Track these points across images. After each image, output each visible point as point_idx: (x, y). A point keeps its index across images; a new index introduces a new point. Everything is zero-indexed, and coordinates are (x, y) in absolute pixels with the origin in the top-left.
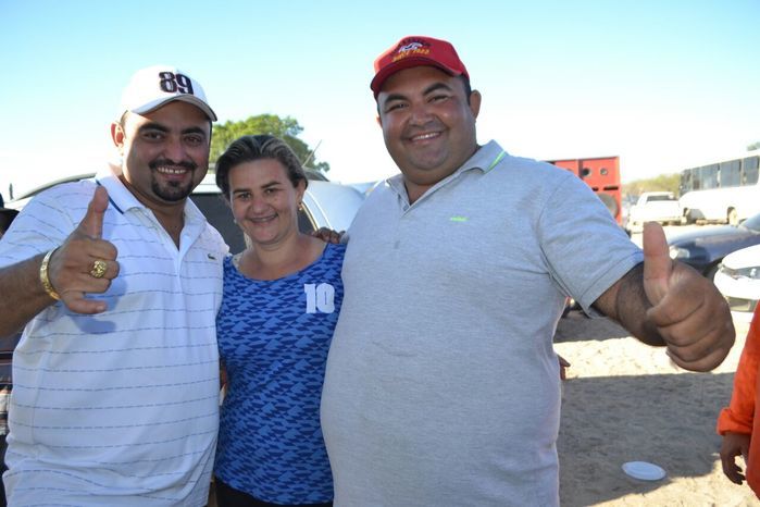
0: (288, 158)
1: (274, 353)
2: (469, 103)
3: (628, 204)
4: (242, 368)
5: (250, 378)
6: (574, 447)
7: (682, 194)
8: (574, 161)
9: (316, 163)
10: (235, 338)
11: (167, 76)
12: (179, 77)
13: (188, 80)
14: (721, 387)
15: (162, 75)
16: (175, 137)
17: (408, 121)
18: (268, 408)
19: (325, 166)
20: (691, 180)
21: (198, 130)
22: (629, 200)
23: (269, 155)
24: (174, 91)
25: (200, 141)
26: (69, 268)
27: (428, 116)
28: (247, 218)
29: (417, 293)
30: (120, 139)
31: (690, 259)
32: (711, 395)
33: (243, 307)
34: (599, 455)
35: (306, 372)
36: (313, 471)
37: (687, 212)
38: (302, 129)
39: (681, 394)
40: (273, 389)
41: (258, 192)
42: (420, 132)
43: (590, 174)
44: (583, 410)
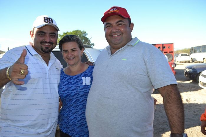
0: (79, 41)
1: (73, 96)
2: (130, 26)
3: (176, 56)
4: (65, 100)
5: (68, 103)
6: (159, 123)
7: (191, 54)
8: (161, 44)
9: (91, 43)
10: (63, 92)
11: (46, 18)
12: (49, 18)
13: (52, 19)
14: (200, 107)
15: (44, 18)
16: (48, 35)
17: (111, 31)
18: (73, 111)
19: (93, 44)
20: (193, 50)
21: (54, 33)
22: (176, 55)
23: (73, 40)
24: (48, 22)
25: (55, 36)
26: (14, 72)
27: (117, 29)
28: (66, 58)
29: (112, 80)
30: (32, 35)
31: (192, 72)
32: (198, 110)
33: (65, 83)
34: (166, 125)
35: (83, 102)
36: (85, 129)
37: (192, 59)
38: (87, 34)
39: (189, 109)
40: (74, 106)
41: (70, 51)
42: (115, 34)
43: (165, 48)
44: (162, 113)
